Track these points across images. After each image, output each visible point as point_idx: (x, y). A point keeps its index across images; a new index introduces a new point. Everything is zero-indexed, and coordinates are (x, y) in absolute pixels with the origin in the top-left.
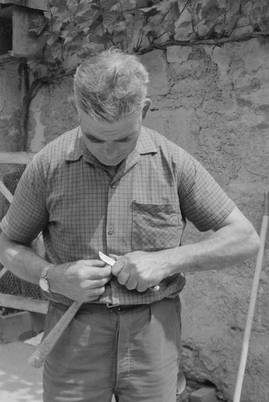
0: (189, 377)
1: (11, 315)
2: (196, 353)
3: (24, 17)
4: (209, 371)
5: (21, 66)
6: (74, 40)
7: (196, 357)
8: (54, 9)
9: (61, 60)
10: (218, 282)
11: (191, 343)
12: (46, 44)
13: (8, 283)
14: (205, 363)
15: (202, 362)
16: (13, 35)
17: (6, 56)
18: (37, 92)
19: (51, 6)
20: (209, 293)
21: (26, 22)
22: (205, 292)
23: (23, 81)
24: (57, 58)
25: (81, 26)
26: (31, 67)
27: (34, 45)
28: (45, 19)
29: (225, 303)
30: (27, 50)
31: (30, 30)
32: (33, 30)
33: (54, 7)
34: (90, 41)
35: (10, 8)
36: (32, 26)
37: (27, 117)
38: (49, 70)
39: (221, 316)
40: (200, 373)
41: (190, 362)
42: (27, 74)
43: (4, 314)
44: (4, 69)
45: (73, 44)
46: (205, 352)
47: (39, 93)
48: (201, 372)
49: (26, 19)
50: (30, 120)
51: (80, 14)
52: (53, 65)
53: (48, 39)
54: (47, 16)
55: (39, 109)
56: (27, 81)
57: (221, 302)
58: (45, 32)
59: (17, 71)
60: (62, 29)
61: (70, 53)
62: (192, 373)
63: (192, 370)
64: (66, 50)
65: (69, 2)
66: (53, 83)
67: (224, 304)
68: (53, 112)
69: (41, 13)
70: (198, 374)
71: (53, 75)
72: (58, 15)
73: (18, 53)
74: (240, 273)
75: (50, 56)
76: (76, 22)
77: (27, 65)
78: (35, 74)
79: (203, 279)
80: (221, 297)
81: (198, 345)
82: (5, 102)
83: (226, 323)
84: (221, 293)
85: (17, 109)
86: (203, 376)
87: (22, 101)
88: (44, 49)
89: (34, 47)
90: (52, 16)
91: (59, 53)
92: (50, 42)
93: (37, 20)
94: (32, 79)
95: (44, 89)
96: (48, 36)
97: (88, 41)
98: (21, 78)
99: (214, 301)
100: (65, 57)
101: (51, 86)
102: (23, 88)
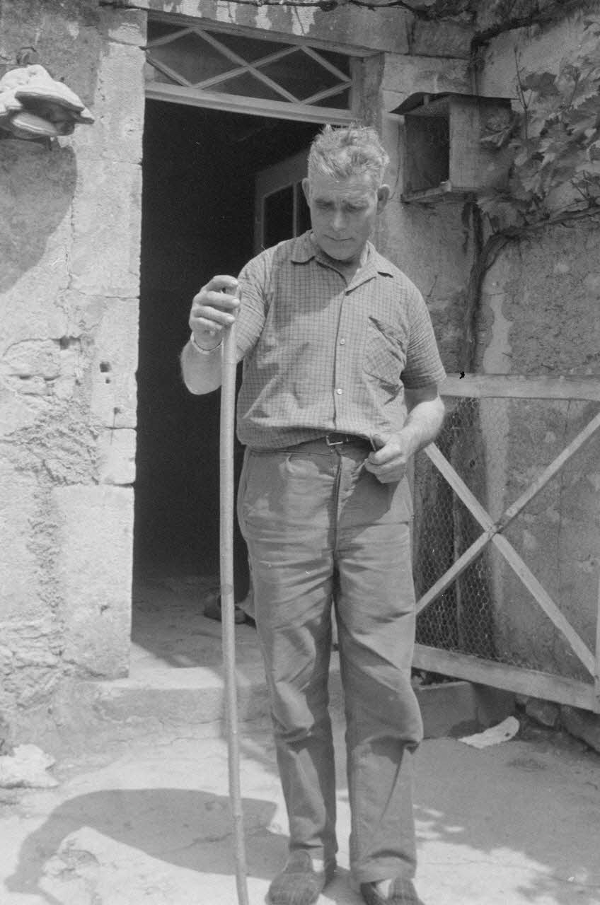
1: (434, 686)
3: (472, 115)
5: (468, 204)
6: (563, 156)
8: (530, 95)
9: (540, 195)
12: (513, 164)
13: (433, 626)
16: (450, 151)
17: (437, 192)
18: (496, 255)
19: (524, 89)
21: (477, 125)
23: (472, 235)
24: (531, 191)
25: (577, 128)
26: (485, 210)
27: (491, 167)
28: (513, 115)
30: (476, 177)
31: (483, 140)
32: (489, 138)
33: (530, 91)
34: (592, 159)
35: (447, 100)
36: (487, 130)
37: (478, 304)
38: (521, 215)
42: (479, 221)
43: (423, 684)
44: (434, 214)
45: (561, 164)
47: (502, 257)
49: (476, 118)
50: (484, 311)
51: (577, 103)
52: (528, 204)
53: (516, 154)
54: (517, 107)
55: (500, 290)
56: (479, 233)
58: (513, 140)
59: (460, 218)
60: (544, 134)
61: (553, 184)
64: (550, 174)
65: (560, 78)
66: (527, 238)
68: (527, 295)
69: (505, 103)
71: (527, 224)
72: (537, 107)
73: (459, 184)
75: (520, 186)
76: (567, 121)
77: (477, 205)
78: (494, 221)
82: (436, 277)
85: (459, 288)
87: (468, 275)
88: (510, 174)
89: (492, 170)
90: (526, 107)
91: (537, 181)
92: (520, 160)
93: (498, 119)
94: (488, 231)
95: (511, 251)
96: (517, 148)
97: (588, 158)
98: (466, 229)
100: (546, 190)
101: (524, 244)
102: (472, 248)
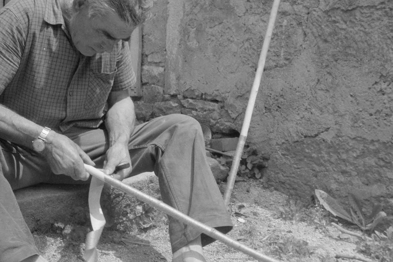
0: (214, 130)
2: (222, 104)
4: (233, 119)
7: (222, 108)
10: (245, 24)
11: (217, 96)
14: (230, 112)
15: (227, 111)
20: (236, 40)
22: (231, 39)
29: (250, 45)
39: (246, 60)
40: (224, 123)
41: (216, 115)
46: (230, 100)
48: (226, 122)
57: (247, 45)
62: (218, 125)
63: (217, 123)
67: (249, 46)
70: (222, 125)
74: (266, 10)
79: (230, 26)
80: (247, 40)
81: (223, 95)
83: (250, 65)
84: (247, 36)
86: (227, 126)
99: (241, 46)
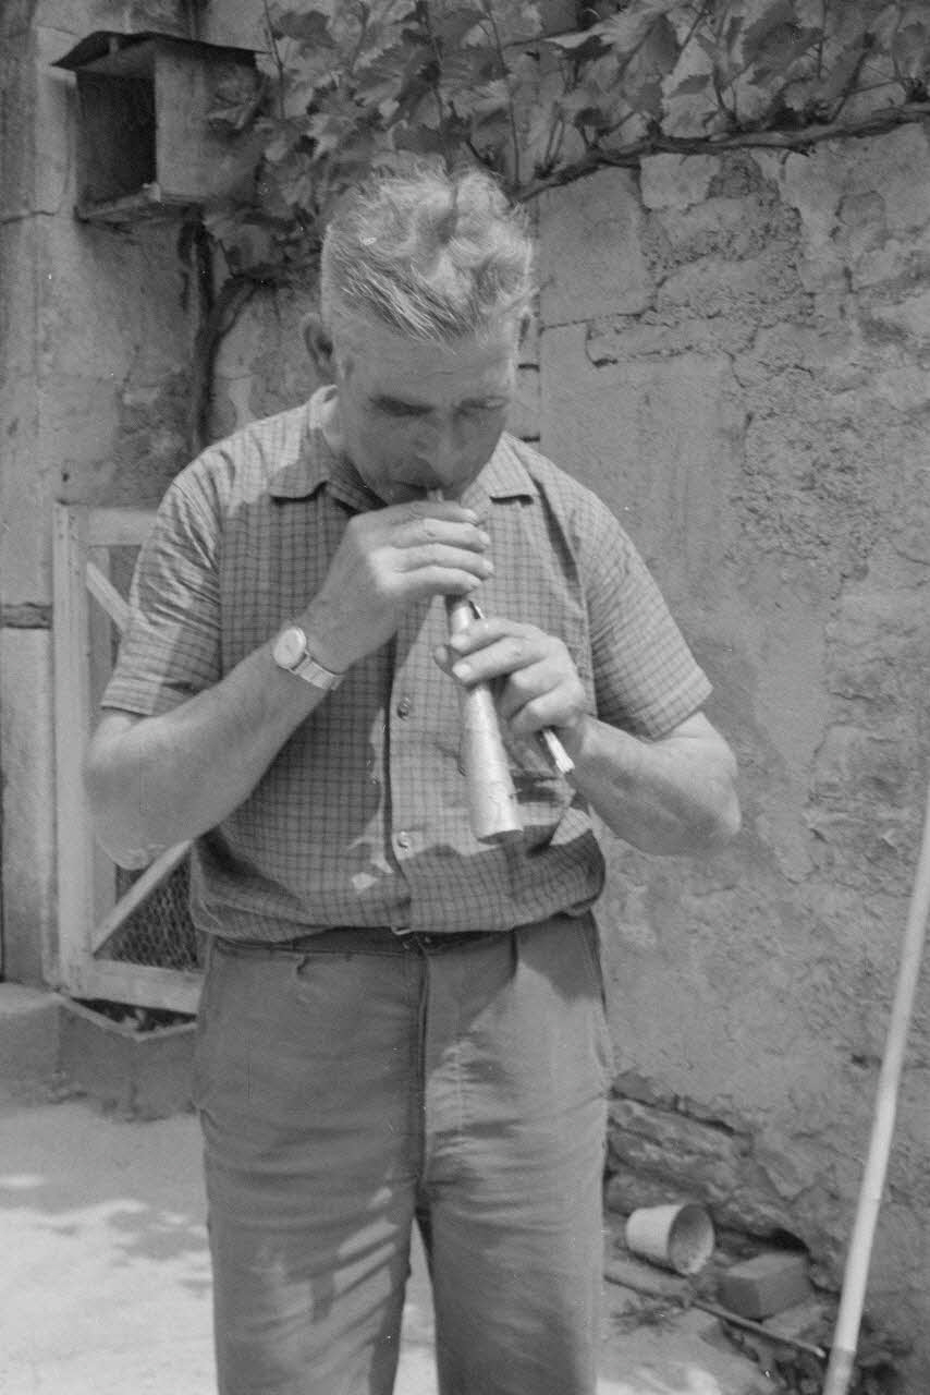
0: (722, 1220)
1: (162, 1032)
2: (744, 1144)
3: (192, 77)
4: (784, 1199)
5: (186, 229)
6: (348, 143)
7: (744, 1154)
8: (287, 46)
9: (310, 211)
10: (811, 911)
11: (727, 1113)
12: (263, 158)
13: (155, 932)
14: (772, 1175)
15: (762, 1170)
16: (158, 133)
17: (137, 201)
18: (237, 313)
19: (277, 35)
20: (782, 952)
21: (201, 91)
22: (768, 946)
23: (195, 281)
24: (296, 205)
25: (369, 97)
26: (218, 234)
27: (227, 164)
28: (260, 77)
29: (832, 979)
30: (202, 179)
31: (212, 116)
32: (222, 115)
33: (286, 39)
34: (398, 148)
35: (148, 46)
36: (218, 101)
37: (208, 394)
38: (275, 243)
39: (822, 1022)
40: (755, 1205)
41: (725, 1172)
42: (206, 257)
43: (141, 1029)
44: (132, 243)
45: (347, 156)
46: (772, 1139)
47: (246, 315)
48: (761, 1202)
49: (200, 79)
50: (219, 405)
51: (366, 60)
52: (289, 227)
53: (268, 142)
54: (266, 65)
55: (245, 370)
56: (207, 280)
57: (819, 975)
58: (262, 119)
59: (174, 249)
60: (313, 109)
61: (335, 187)
62: (733, 1207)
63: (732, 1199)
64: (327, 175)
65: (335, 22)
66: (287, 284)
67: (829, 983)
68: (291, 378)
69: (246, 58)
70: (750, 1210)
71: (287, 259)
72: (300, 63)
73: (174, 189)
74: (878, 881)
75: (276, 196)
76: (353, 84)
77: (203, 227)
78: (232, 256)
79: (763, 904)
80: (821, 961)
81: (748, 1117)
82: (137, 348)
83: (836, 1042)
84: (820, 948)
85: (177, 369)
86: (763, 1217)
87: (191, 345)
88: (258, 174)
89: (226, 171)
90: (280, 66)
91: (304, 188)
92: (275, 152)
93: (235, 82)
94: (222, 272)
95: (261, 306)
96: (267, 131)
97: (392, 146)
98: (186, 269)
99: (799, 973)
100: (321, 200)
101: (283, 293)
102: (195, 301)
